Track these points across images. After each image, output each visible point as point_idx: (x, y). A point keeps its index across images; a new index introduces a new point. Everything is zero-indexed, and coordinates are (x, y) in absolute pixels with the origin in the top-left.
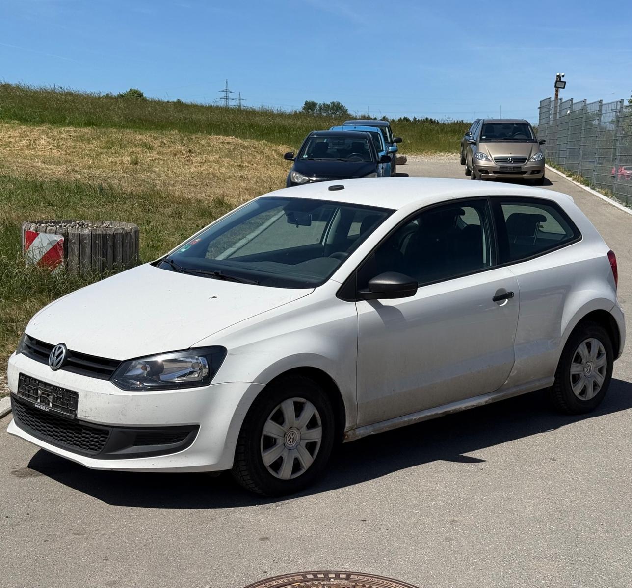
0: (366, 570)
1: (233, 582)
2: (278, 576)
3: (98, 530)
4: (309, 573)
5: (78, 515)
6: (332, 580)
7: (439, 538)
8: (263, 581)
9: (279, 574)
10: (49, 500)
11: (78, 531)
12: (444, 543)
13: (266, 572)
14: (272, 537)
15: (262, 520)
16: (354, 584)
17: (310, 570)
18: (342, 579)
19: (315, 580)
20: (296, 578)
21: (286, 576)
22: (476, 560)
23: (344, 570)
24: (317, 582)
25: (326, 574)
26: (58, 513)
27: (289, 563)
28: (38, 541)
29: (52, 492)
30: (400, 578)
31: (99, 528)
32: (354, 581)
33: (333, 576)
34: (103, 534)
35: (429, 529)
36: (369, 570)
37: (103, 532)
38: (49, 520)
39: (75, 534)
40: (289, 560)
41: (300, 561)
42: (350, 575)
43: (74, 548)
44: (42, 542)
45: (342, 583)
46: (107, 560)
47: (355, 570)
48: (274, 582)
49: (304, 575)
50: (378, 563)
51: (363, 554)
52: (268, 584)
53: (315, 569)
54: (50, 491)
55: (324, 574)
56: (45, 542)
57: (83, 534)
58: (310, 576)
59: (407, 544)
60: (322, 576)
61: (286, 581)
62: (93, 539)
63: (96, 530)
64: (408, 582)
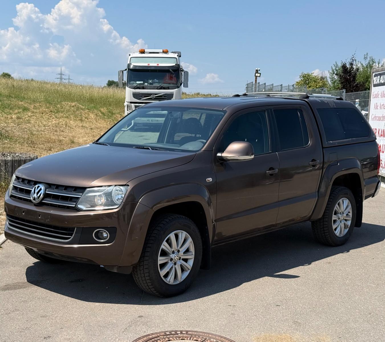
0: (195, 330)
1: (130, 337)
2: (152, 334)
3: (53, 315)
4: (167, 331)
5: (40, 308)
6: (179, 334)
7: (228, 314)
8: (145, 336)
9: (152, 333)
10: (22, 301)
11: (42, 315)
12: (231, 316)
13: (145, 332)
14: (144, 316)
15: (137, 308)
16: (191, 336)
17: (167, 330)
18: (184, 334)
19: (171, 335)
20: (161, 334)
21: (156, 333)
22: (248, 323)
23: (184, 330)
24: (172, 336)
25: (176, 332)
26: (29, 308)
27: (156, 327)
28: (23, 321)
29: (22, 297)
30: (213, 333)
31: (53, 314)
32: (190, 334)
33: (179, 332)
34: (56, 317)
35: (222, 309)
36: (197, 329)
37: (56, 316)
38: (26, 311)
39: (41, 317)
40: (155, 326)
41: (161, 326)
42: (188, 332)
43: (43, 324)
44: (26, 321)
45: (185, 336)
46: (62, 328)
47: (189, 330)
48: (150, 336)
49: (165, 332)
50: (200, 326)
51: (192, 322)
52: (148, 337)
53: (169, 329)
54: (21, 297)
55: (174, 332)
56: (27, 321)
57: (46, 317)
58: (168, 333)
59: (213, 317)
60: (174, 333)
61: (156, 335)
62: (52, 319)
63: (52, 315)
64: (217, 334)
